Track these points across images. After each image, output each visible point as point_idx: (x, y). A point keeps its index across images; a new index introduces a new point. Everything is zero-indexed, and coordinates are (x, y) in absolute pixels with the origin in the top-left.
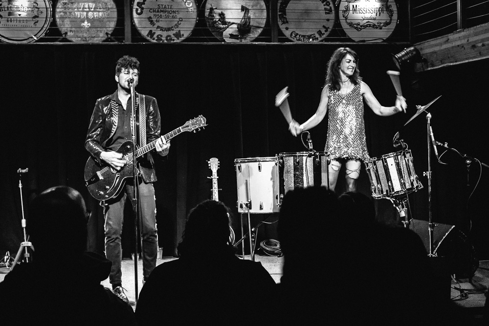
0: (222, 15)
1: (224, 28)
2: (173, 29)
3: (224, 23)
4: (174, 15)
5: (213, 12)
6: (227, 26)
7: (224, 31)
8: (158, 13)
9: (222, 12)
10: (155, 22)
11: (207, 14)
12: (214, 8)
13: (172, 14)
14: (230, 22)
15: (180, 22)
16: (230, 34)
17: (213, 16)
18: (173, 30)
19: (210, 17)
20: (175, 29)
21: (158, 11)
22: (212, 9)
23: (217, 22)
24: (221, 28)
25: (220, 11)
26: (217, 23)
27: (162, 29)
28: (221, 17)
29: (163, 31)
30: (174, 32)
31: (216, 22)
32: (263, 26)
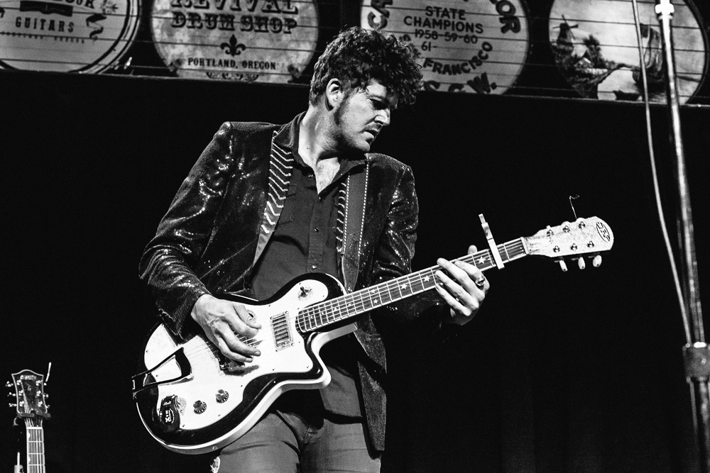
0: (591, 43)
1: (598, 76)
2: (466, 68)
3: (599, 63)
4: (470, 33)
5: (568, 34)
6: (605, 70)
7: (601, 82)
8: (426, 28)
9: (591, 37)
10: (420, 50)
11: (554, 36)
12: (571, 24)
13: (464, 33)
14: (613, 63)
15: (484, 53)
16: (615, 92)
17: (571, 44)
18: (468, 71)
19: (562, 47)
20: (472, 70)
21: (427, 23)
22: (565, 29)
23: (581, 59)
24: (590, 76)
25: (586, 35)
26: (581, 63)
27: (437, 68)
28: (591, 49)
29: (440, 72)
30: (471, 77)
31: (577, 59)
32: (699, 77)
